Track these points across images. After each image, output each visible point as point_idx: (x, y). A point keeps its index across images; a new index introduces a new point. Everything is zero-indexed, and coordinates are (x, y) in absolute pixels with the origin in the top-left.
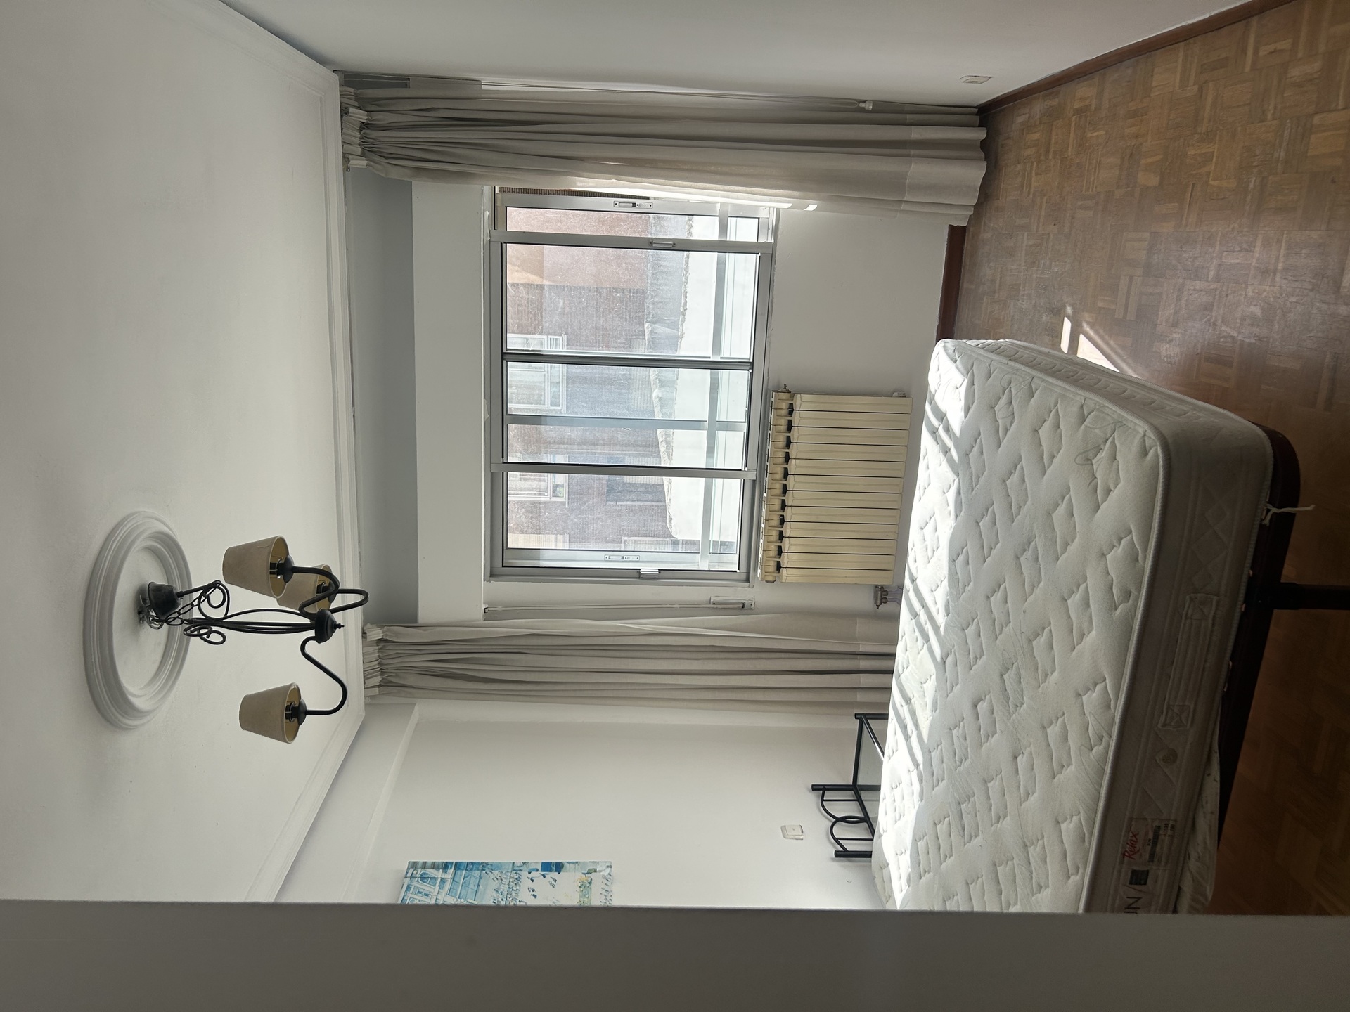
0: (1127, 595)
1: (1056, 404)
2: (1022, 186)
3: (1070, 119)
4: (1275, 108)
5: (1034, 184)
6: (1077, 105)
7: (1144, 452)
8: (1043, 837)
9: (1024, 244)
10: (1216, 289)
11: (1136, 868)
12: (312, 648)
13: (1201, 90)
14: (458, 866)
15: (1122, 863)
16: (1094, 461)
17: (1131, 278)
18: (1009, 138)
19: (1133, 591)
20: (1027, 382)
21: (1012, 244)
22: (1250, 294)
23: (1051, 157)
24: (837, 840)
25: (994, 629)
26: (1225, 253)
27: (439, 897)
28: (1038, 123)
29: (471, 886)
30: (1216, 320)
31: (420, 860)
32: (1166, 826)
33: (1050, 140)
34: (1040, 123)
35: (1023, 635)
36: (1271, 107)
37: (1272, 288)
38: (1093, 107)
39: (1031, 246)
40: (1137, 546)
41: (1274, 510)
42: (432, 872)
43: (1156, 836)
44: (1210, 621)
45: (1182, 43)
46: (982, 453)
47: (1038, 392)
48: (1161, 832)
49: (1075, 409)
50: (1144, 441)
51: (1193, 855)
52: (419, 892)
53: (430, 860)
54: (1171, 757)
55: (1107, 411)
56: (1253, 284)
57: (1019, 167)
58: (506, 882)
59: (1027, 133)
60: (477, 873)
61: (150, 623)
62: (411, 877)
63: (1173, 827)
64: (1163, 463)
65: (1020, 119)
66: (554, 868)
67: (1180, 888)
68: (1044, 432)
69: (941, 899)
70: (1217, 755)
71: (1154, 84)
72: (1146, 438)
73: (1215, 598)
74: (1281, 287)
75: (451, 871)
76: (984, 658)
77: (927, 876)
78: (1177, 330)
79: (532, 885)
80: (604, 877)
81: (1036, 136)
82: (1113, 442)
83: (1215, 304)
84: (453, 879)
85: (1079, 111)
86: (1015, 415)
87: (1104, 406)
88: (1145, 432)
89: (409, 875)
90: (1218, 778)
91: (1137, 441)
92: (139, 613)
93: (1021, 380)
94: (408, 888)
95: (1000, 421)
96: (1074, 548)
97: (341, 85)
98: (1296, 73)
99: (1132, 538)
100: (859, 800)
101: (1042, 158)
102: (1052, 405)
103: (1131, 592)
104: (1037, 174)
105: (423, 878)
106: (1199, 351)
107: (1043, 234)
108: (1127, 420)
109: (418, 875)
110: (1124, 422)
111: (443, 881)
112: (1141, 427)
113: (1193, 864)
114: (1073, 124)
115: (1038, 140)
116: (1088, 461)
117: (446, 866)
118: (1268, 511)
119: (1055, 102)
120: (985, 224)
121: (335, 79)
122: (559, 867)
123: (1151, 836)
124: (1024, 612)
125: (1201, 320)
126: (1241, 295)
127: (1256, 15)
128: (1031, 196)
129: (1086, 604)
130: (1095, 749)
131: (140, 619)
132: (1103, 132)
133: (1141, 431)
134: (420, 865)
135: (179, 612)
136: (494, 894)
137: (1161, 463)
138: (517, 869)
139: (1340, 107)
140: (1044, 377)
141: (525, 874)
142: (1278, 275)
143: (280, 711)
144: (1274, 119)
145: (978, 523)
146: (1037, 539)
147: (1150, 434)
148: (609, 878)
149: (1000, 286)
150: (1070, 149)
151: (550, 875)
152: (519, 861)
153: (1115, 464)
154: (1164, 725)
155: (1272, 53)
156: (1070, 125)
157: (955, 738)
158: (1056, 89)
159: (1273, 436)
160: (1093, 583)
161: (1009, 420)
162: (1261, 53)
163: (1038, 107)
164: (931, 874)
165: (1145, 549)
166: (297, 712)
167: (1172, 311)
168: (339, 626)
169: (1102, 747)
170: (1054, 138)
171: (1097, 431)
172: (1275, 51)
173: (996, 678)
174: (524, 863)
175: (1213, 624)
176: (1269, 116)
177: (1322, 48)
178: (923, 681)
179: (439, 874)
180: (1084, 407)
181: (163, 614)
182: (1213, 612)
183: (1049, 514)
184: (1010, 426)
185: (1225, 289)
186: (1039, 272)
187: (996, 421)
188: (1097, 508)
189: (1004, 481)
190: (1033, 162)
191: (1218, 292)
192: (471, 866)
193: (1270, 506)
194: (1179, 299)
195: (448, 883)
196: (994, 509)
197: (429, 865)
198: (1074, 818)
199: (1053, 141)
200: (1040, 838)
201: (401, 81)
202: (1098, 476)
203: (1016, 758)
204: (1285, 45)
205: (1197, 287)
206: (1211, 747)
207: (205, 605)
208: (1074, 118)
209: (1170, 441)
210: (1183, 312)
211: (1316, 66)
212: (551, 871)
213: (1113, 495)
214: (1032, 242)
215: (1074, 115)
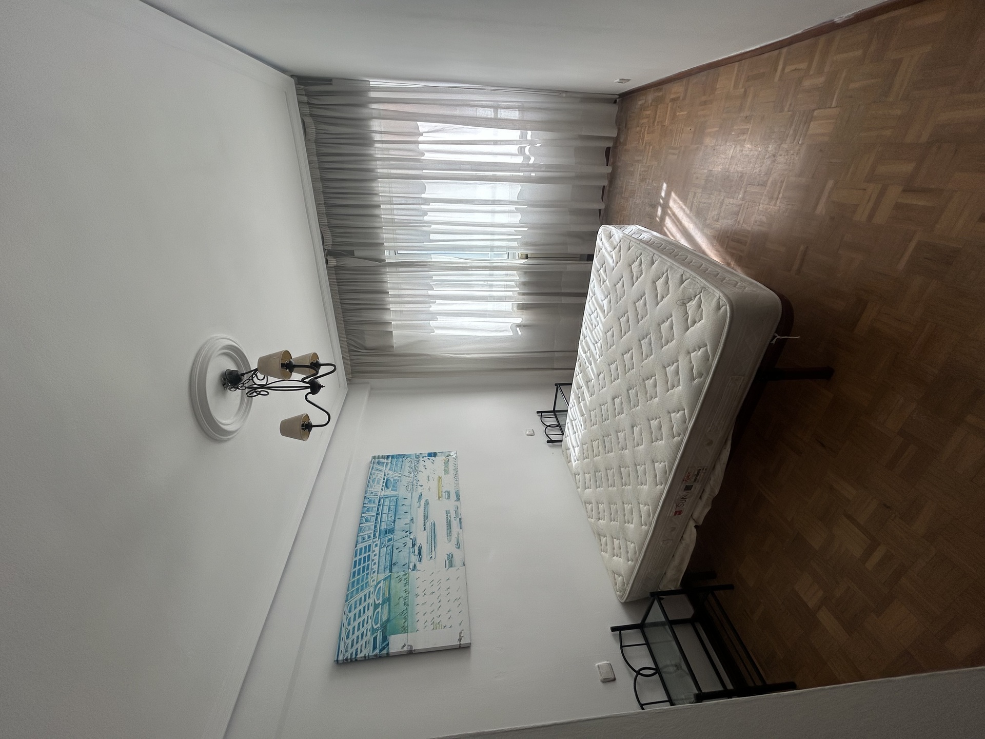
0: (700, 375)
1: (667, 271)
2: (639, 139)
3: (668, 104)
4: (790, 105)
5: (646, 139)
6: (672, 96)
7: (719, 307)
8: (645, 465)
9: (639, 170)
10: (742, 205)
11: (688, 485)
12: (310, 397)
13: (745, 91)
14: (393, 457)
15: (682, 483)
16: (688, 305)
17: (695, 193)
18: (633, 113)
19: (704, 374)
20: (651, 256)
21: (632, 170)
22: (761, 209)
23: (656, 124)
24: (547, 435)
25: (625, 369)
26: (749, 186)
27: (386, 471)
28: (650, 105)
29: (399, 465)
30: (740, 220)
31: (377, 455)
32: (703, 469)
33: (656, 115)
34: (651, 105)
35: (641, 377)
36: (788, 104)
37: (774, 207)
38: (681, 98)
39: (642, 171)
40: (710, 353)
41: (778, 337)
42: (382, 460)
43: (698, 473)
44: (738, 387)
45: (737, 63)
46: (623, 286)
47: (657, 262)
48: (701, 471)
49: (678, 276)
50: (719, 301)
51: (712, 479)
52: (377, 470)
53: (381, 455)
54: (710, 443)
55: (697, 280)
56: (763, 204)
57: (638, 129)
58: (413, 463)
59: (644, 110)
60: (401, 459)
61: (230, 389)
62: (374, 463)
63: (706, 469)
64: (730, 315)
65: (640, 103)
66: (433, 455)
67: (704, 490)
68: (660, 283)
69: (594, 471)
70: (731, 441)
71: (718, 87)
72: (720, 300)
73: (743, 378)
74: (780, 207)
75: (390, 459)
76: (619, 380)
77: (587, 460)
78: (718, 223)
79: (425, 464)
80: (454, 458)
81: (648, 112)
82: (700, 298)
83: (741, 212)
84: (391, 462)
85: (673, 100)
86: (643, 271)
87: (695, 277)
88: (720, 296)
89: (372, 462)
90: (729, 450)
91: (715, 300)
92: (223, 385)
93: (647, 254)
94: (373, 468)
95: (634, 273)
96: (671, 345)
97: (296, 84)
98: (807, 83)
99: (707, 349)
100: (556, 417)
101: (651, 125)
102: (665, 271)
103: (703, 374)
104: (648, 133)
105: (378, 463)
106: (729, 235)
107: (649, 166)
108: (709, 288)
109: (376, 462)
110: (707, 288)
111: (387, 464)
112: (718, 294)
113: (712, 482)
114: (669, 108)
115: (649, 115)
116: (684, 304)
117: (388, 457)
118: (774, 337)
119: (660, 94)
120: (619, 158)
121: (292, 81)
122: (435, 455)
123: (696, 473)
124: (642, 367)
125: (731, 219)
126: (756, 209)
127: (786, 46)
128: (644, 145)
129: (677, 373)
130: (675, 438)
131: (225, 388)
132: (685, 113)
133: (717, 296)
134: (377, 457)
135: (243, 383)
136: (409, 468)
137: (729, 315)
138: (417, 457)
139: (833, 106)
140: (661, 255)
141: (421, 459)
142: (779, 201)
143: (299, 427)
144: (789, 111)
145: (619, 319)
146: (651, 334)
147: (723, 297)
148: (456, 458)
149: (625, 190)
150: (666, 121)
151: (431, 458)
152: (418, 453)
153: (700, 309)
154: (710, 431)
155: (793, 70)
156: (667, 108)
157: (603, 410)
158: (661, 86)
159: (781, 297)
160: (682, 363)
161: (639, 273)
162: (787, 70)
163: (650, 97)
164: (589, 459)
165: (714, 356)
166: (307, 426)
167: (716, 213)
168: (323, 387)
169: (679, 438)
170: (658, 113)
171: (691, 290)
172: (796, 69)
173: (626, 392)
174: (420, 454)
175: (740, 389)
176: (786, 109)
177: (827, 69)
178: (588, 381)
179: (385, 461)
180: (683, 276)
181: (236, 384)
182: (740, 383)
183: (659, 325)
184: (640, 277)
185: (747, 205)
186: (646, 185)
187: (632, 272)
188: (688, 329)
189: (635, 303)
190: (646, 127)
191: (742, 206)
192: (399, 456)
193: (776, 335)
194: (721, 207)
195: (389, 464)
196: (628, 315)
197: (380, 457)
198: (662, 463)
199: (658, 116)
200: (643, 464)
201: (327, 81)
202: (689, 313)
203: (633, 427)
204: (803, 66)
205: (731, 202)
206: (728, 437)
207: (255, 379)
208: (670, 104)
209: (734, 304)
210: (722, 214)
211: (821, 80)
212: (432, 457)
213: (698, 325)
214: (642, 169)
215: (670, 102)
